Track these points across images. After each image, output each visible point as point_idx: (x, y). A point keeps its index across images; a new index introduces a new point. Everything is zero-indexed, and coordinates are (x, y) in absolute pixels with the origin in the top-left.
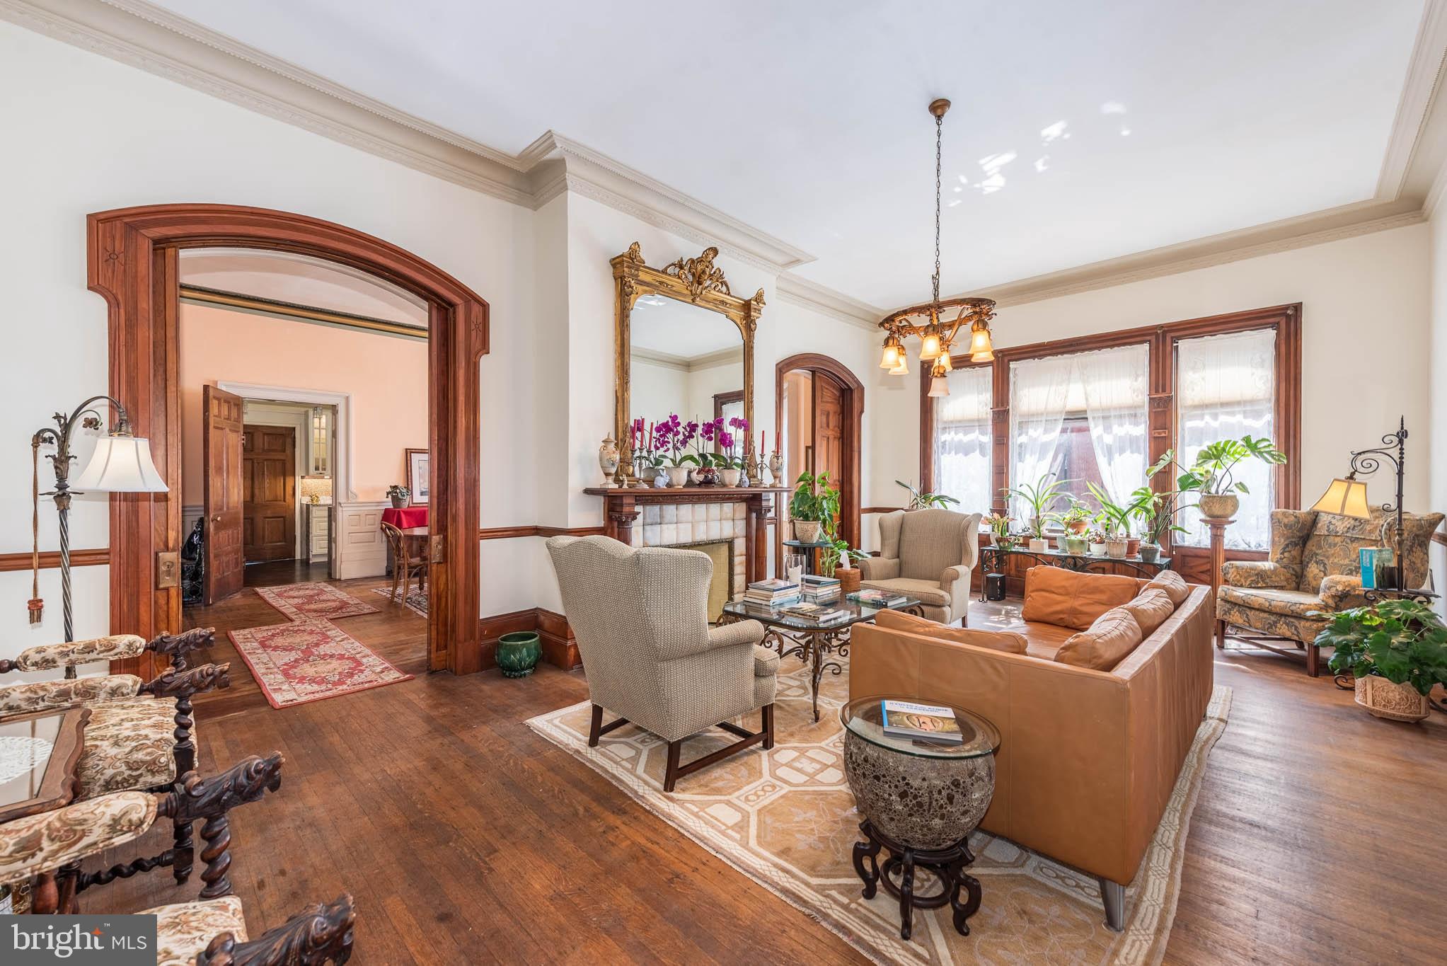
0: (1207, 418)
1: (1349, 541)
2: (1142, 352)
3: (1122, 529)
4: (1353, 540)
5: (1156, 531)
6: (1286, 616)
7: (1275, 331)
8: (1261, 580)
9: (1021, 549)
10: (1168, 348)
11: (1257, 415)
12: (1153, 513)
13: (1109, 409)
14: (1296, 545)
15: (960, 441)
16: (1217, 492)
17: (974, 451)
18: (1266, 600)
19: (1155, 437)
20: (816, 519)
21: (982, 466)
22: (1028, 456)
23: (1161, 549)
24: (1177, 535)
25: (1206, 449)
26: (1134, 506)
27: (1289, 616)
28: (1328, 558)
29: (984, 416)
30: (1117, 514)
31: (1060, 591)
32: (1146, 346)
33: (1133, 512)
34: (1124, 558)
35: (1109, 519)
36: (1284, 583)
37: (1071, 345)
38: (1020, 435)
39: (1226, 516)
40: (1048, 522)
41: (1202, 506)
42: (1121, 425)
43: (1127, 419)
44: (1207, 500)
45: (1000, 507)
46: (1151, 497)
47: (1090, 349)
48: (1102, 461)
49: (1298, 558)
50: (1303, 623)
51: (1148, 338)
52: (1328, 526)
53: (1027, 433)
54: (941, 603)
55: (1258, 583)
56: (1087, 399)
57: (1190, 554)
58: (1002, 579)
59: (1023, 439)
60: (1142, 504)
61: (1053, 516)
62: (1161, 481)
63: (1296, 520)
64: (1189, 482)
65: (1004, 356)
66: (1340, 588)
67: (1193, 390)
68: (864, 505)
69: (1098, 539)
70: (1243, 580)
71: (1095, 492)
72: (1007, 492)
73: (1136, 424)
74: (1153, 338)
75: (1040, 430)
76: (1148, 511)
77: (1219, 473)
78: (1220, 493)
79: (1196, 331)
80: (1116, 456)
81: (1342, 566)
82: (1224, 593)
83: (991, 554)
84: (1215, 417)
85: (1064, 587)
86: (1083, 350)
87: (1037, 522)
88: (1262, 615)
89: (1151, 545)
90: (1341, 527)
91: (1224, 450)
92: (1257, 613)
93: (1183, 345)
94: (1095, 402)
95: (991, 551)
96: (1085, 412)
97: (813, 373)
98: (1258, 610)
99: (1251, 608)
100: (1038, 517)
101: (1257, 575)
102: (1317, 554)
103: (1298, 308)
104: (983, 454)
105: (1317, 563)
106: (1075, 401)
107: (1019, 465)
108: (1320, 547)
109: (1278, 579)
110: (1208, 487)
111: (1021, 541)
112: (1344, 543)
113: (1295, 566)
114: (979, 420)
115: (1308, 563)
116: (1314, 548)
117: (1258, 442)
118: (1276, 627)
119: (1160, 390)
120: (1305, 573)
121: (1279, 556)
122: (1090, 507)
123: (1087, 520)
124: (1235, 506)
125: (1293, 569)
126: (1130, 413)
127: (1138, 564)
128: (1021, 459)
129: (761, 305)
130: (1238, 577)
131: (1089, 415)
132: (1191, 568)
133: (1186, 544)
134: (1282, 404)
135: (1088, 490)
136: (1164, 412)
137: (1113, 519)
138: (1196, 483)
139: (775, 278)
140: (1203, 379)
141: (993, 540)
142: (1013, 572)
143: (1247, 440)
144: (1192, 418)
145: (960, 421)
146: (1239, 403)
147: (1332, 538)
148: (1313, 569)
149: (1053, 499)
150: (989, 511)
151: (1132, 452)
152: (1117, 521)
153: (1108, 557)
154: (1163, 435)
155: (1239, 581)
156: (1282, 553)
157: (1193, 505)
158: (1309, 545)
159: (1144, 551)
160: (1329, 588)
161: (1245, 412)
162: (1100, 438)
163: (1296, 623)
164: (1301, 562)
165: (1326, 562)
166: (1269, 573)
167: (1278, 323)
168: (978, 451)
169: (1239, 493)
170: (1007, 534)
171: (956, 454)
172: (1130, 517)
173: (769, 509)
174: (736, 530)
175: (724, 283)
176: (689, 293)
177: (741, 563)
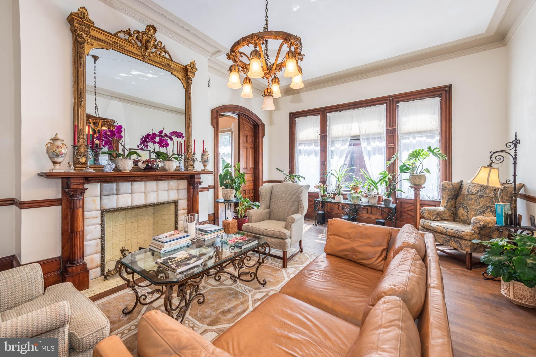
0: (411, 139)
1: (479, 198)
2: (383, 108)
3: (375, 190)
4: (481, 197)
5: (390, 192)
6: (454, 237)
7: (440, 98)
8: (439, 217)
9: (332, 200)
10: (394, 106)
11: (432, 137)
12: (388, 183)
13: (369, 135)
14: (453, 199)
15: (307, 150)
16: (417, 173)
17: (312, 154)
18: (444, 228)
19: (389, 148)
20: (232, 188)
21: (316, 160)
22: (335, 156)
23: (392, 200)
24: (398, 193)
25: (412, 152)
26: (381, 180)
27: (456, 237)
28: (469, 205)
29: (317, 138)
30: (373, 184)
31: (346, 236)
32: (385, 105)
33: (380, 182)
34: (376, 205)
35: (369, 185)
36: (448, 218)
37: (353, 105)
38: (332, 146)
39: (421, 185)
40: (343, 187)
41: (410, 180)
42: (374, 142)
43: (377, 139)
44: (413, 177)
45: (323, 181)
46: (387, 175)
47: (361, 107)
48: (366, 158)
49: (454, 205)
50: (463, 241)
51: (386, 101)
52: (468, 190)
53: (334, 146)
54: (285, 237)
55: (437, 218)
56: (360, 130)
57: (404, 202)
58: (324, 214)
59: (333, 148)
60: (384, 179)
61: (345, 184)
62: (392, 168)
63: (453, 186)
64: (404, 169)
65: (325, 110)
66: (482, 223)
67: (405, 125)
68: (265, 179)
69: (365, 195)
70: (431, 217)
71: (363, 173)
72: (326, 173)
73: (381, 142)
74: (388, 102)
75: (340, 145)
76: (386, 182)
77: (418, 164)
78: (418, 173)
79: (406, 98)
80: (372, 156)
81: (476, 209)
82: (423, 224)
83: (319, 202)
84: (414, 138)
85: (348, 233)
86: (358, 108)
87: (339, 187)
88: (442, 236)
89: (388, 198)
90: (474, 190)
91: (419, 153)
92: (439, 234)
93: (401, 105)
94: (363, 132)
95: (319, 201)
96: (359, 136)
97: (239, 116)
98: (440, 233)
99: (437, 232)
100: (339, 185)
101: (437, 214)
102: (463, 203)
103: (450, 87)
104: (316, 155)
105: (463, 208)
106: (355, 132)
107: (331, 160)
108: (464, 200)
109: (446, 216)
110: (414, 171)
111: (332, 196)
112: (476, 198)
113: (452, 209)
114: (314, 140)
115: (459, 207)
116: (461, 200)
117: (434, 149)
118: (449, 243)
119: (391, 126)
120: (458, 212)
121: (445, 204)
122: (361, 180)
123: (360, 186)
124: (425, 180)
125: (452, 210)
126: (377, 137)
127: (382, 207)
128: (332, 158)
129: (194, 70)
130: (429, 215)
131: (361, 138)
132: (405, 208)
133: (403, 197)
134: (444, 133)
135: (360, 172)
136: (393, 136)
137: (371, 186)
138: (407, 169)
139: (207, 59)
140: (409, 120)
141: (320, 196)
142: (329, 210)
143: (430, 148)
144: (404, 139)
145: (306, 141)
146: (424, 132)
147: (470, 195)
148: (461, 211)
149: (345, 177)
150: (318, 182)
151: (379, 154)
152: (373, 187)
153: (369, 204)
154: (392, 147)
155: (429, 217)
156: (447, 203)
157: (406, 179)
158: (459, 199)
159: (385, 201)
160: (476, 223)
161: (427, 136)
162: (365, 148)
163: (460, 241)
164: (455, 207)
165: (468, 207)
166: (442, 213)
167: (441, 94)
168: (314, 154)
169: (427, 174)
170: (326, 193)
171: (305, 155)
172: (379, 185)
173: (200, 183)
174: (180, 196)
175: (166, 52)
176: (140, 54)
177: (184, 214)
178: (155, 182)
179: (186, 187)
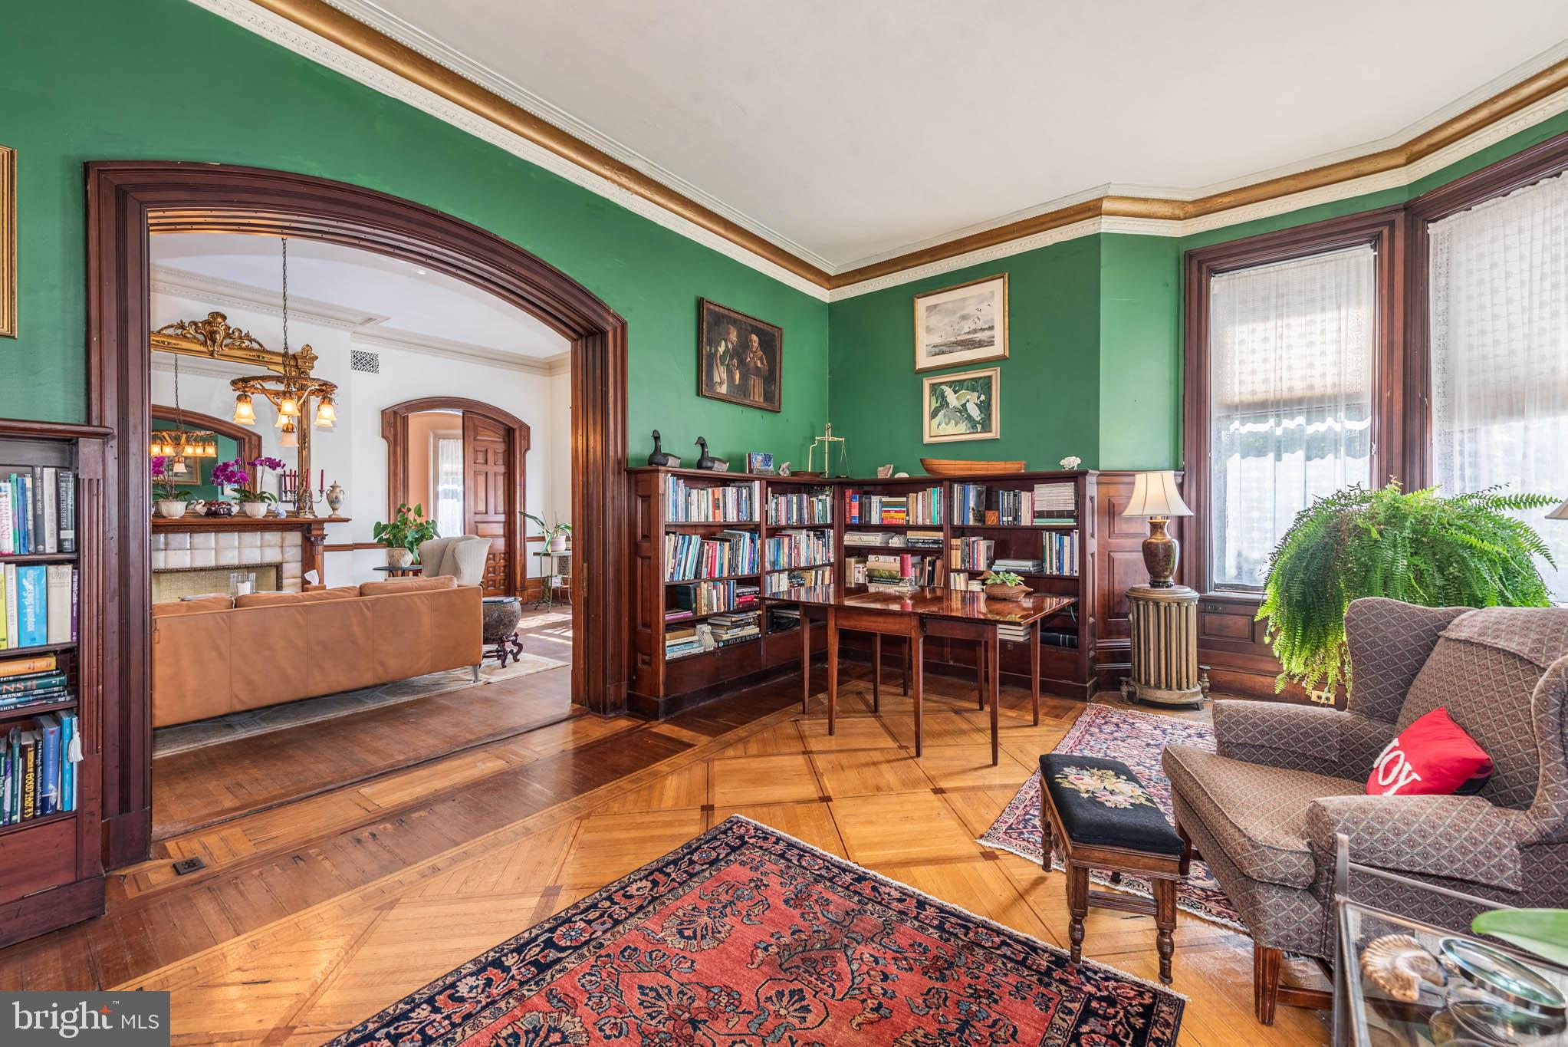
68: (530, 534)
97: (464, 413)
129: (311, 357)
173: (323, 537)
174: (286, 556)
175: (251, 340)
176: (205, 349)
177: (294, 585)
178: (236, 534)
179: (300, 543)
